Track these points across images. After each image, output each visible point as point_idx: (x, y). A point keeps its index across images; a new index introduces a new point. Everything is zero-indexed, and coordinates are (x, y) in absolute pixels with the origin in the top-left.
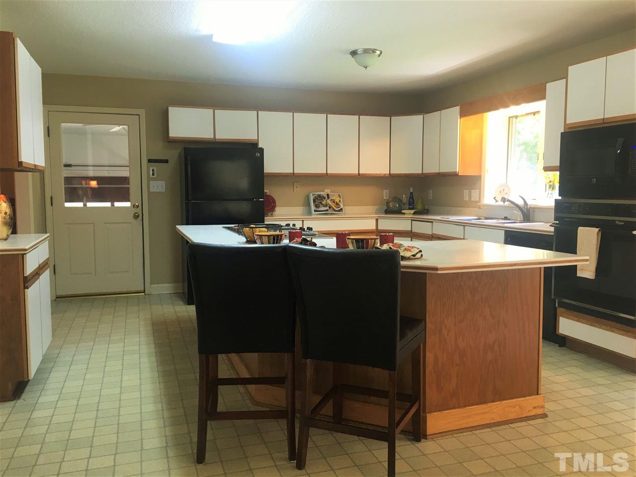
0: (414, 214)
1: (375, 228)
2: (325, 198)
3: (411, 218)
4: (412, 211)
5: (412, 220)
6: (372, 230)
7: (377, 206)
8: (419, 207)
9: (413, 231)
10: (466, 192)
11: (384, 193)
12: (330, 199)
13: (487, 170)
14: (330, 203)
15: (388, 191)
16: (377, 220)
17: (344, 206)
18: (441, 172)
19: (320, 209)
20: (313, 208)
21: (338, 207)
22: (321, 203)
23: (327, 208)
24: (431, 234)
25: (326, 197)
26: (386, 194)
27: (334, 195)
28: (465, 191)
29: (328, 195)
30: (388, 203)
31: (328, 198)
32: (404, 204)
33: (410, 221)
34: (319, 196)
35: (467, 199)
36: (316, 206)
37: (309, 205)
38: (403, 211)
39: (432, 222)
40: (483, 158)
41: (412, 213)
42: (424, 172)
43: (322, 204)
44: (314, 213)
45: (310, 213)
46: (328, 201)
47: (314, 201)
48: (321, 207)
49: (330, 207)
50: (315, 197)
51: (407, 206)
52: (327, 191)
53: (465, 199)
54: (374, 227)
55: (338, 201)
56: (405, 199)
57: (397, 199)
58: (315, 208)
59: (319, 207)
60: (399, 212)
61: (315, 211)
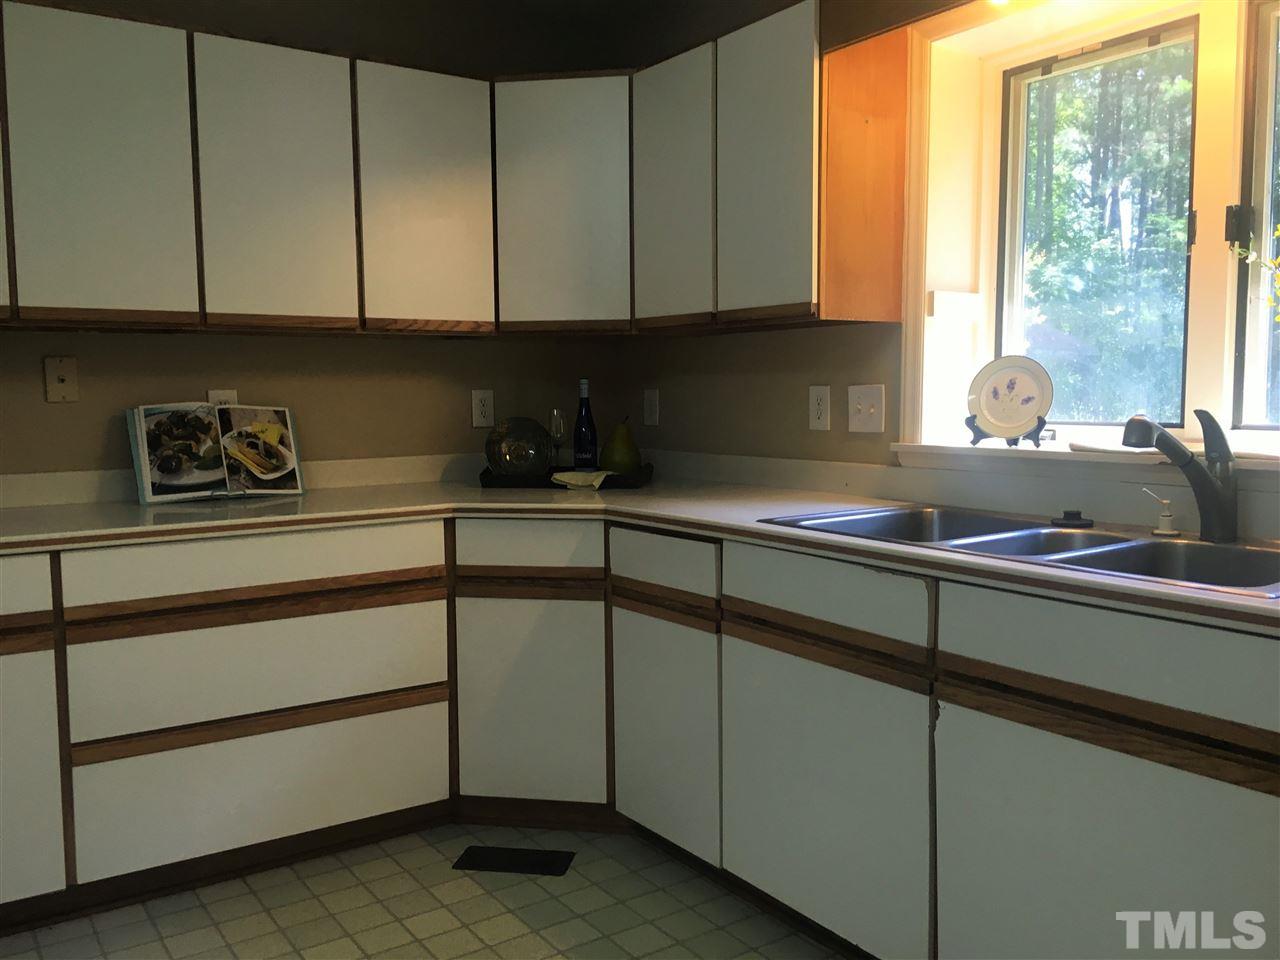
0: (605, 486)
1: (442, 562)
2: (206, 428)
3: (605, 512)
4: (598, 479)
5: (608, 524)
6: (431, 569)
7: (448, 457)
8: (620, 454)
9: (614, 572)
10: (820, 396)
11: (475, 402)
12: (234, 432)
13: (932, 294)
14: (234, 451)
15: (489, 394)
16: (450, 525)
17: (301, 458)
18: (721, 308)
19: (185, 480)
20: (147, 474)
21: (276, 469)
22: (187, 450)
23: (221, 473)
24: (712, 593)
25: (217, 424)
26: (481, 407)
27: (255, 414)
28: (814, 391)
29: (225, 415)
30: (491, 446)
31: (227, 426)
32: (557, 447)
33: (600, 527)
34: (180, 419)
35: (826, 423)
36: (165, 466)
37: (128, 462)
38: (560, 477)
39: (718, 542)
40: (909, 244)
41: (597, 484)
42: (638, 315)
43: (194, 457)
44: (150, 498)
45: (131, 501)
46: (224, 441)
47: (154, 443)
48: (189, 471)
49: (235, 468)
50: (158, 424)
51: (568, 455)
52: (226, 396)
53: (814, 425)
54: (438, 558)
55: (273, 440)
56: (558, 422)
57: (526, 428)
58: (158, 477)
59: (176, 471)
60: (539, 479)
61: (158, 489)
